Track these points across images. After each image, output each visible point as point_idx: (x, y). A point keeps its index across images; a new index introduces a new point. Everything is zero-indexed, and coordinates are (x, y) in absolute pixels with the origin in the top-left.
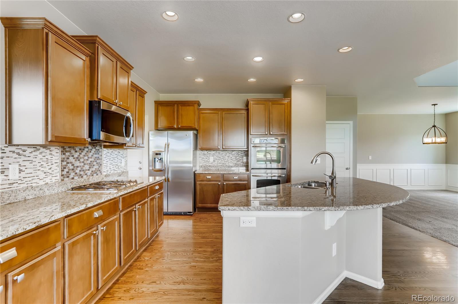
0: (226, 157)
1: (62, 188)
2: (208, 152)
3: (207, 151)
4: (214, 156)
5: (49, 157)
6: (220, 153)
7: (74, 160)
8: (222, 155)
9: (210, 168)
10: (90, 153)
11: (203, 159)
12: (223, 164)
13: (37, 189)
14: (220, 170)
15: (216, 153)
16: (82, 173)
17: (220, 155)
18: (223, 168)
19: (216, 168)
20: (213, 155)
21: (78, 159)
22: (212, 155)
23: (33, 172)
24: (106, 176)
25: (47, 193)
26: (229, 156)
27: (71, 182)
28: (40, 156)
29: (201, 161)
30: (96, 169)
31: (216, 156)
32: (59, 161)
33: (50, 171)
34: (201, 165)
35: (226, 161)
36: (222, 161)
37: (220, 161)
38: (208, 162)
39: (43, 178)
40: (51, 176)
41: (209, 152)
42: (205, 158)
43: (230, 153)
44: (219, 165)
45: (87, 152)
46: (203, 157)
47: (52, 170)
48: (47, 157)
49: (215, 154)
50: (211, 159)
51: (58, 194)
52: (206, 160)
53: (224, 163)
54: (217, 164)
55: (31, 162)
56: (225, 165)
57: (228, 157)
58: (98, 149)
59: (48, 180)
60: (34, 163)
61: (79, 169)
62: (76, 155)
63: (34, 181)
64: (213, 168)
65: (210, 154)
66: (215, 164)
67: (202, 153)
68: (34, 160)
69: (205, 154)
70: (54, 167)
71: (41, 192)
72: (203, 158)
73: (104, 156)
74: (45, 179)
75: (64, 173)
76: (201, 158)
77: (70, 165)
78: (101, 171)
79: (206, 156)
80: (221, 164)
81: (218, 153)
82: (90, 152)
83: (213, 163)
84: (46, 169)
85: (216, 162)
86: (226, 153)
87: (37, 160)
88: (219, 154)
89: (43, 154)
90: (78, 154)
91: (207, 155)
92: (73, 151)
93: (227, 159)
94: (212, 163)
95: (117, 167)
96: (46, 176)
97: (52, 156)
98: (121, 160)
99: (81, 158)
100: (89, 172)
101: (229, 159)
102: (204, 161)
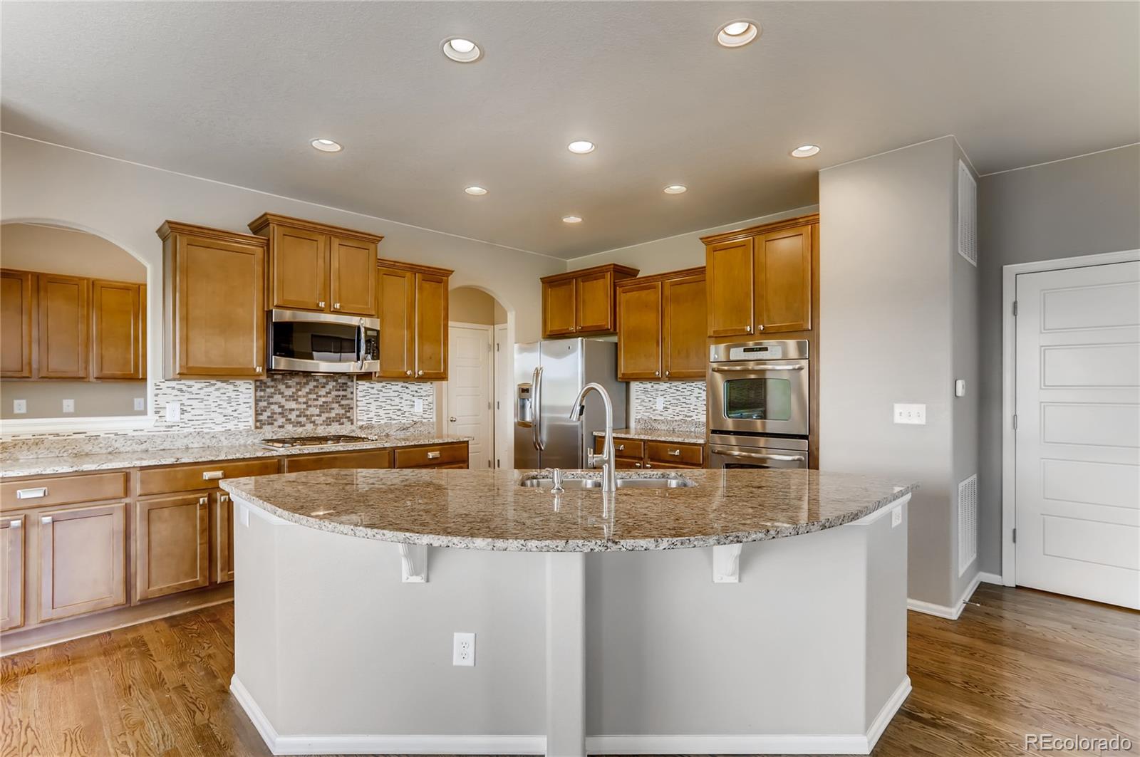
0: (693, 400)
1: (254, 439)
2: (652, 387)
3: (652, 384)
4: (665, 396)
5: (233, 395)
6: (679, 389)
7: (284, 399)
8: (684, 394)
9: (655, 425)
10: (323, 389)
11: (643, 403)
12: (686, 416)
13: (207, 437)
14: (678, 431)
15: (670, 388)
16: (303, 419)
17: (679, 393)
18: (684, 428)
19: (668, 426)
20: (664, 393)
21: (294, 398)
22: (662, 393)
23: (204, 414)
24: (361, 427)
25: (225, 443)
26: (700, 395)
27: (273, 432)
28: (217, 393)
29: (640, 408)
30: (336, 414)
31: (671, 395)
32: (252, 401)
33: (235, 414)
34: (639, 417)
35: (692, 407)
36: (682, 409)
37: (679, 409)
38: (654, 410)
39: (220, 423)
40: (237, 420)
41: (656, 386)
42: (647, 400)
43: (700, 387)
44: (676, 418)
45: (315, 387)
46: (643, 397)
47: (238, 412)
48: (228, 394)
49: (669, 390)
50: (660, 403)
51: (245, 446)
52: (650, 404)
53: (688, 414)
54: (672, 416)
55: (202, 401)
56: (690, 419)
57: (697, 398)
58: (344, 381)
59: (231, 426)
60: (205, 403)
61: (296, 413)
62: (289, 392)
63: (205, 426)
64: (663, 427)
65: (657, 390)
66: (668, 415)
67: (642, 389)
68: (206, 398)
69: (647, 391)
70: (242, 408)
71: (214, 440)
72: (643, 401)
73: (360, 394)
74: (224, 425)
75: (264, 417)
76: (639, 401)
77: (275, 407)
78: (352, 418)
79: (649, 396)
80: (681, 417)
81: (675, 388)
82: (323, 387)
83: (664, 414)
84: (227, 411)
85: (670, 411)
86: (692, 388)
87: (211, 399)
88: (677, 390)
89: (222, 391)
90: (294, 390)
91: (652, 393)
92: (282, 387)
93: (694, 404)
94: (661, 413)
95: (399, 413)
96: (228, 421)
97: (238, 394)
98: (414, 402)
99: (300, 397)
100: (319, 420)
101: (699, 404)
102: (644, 408)
